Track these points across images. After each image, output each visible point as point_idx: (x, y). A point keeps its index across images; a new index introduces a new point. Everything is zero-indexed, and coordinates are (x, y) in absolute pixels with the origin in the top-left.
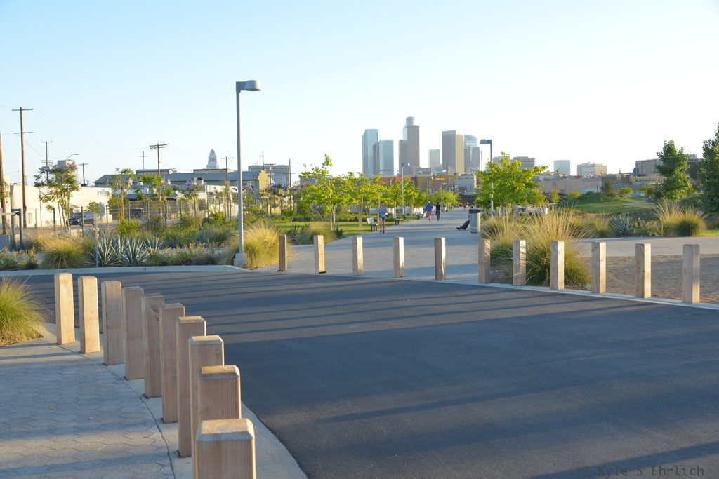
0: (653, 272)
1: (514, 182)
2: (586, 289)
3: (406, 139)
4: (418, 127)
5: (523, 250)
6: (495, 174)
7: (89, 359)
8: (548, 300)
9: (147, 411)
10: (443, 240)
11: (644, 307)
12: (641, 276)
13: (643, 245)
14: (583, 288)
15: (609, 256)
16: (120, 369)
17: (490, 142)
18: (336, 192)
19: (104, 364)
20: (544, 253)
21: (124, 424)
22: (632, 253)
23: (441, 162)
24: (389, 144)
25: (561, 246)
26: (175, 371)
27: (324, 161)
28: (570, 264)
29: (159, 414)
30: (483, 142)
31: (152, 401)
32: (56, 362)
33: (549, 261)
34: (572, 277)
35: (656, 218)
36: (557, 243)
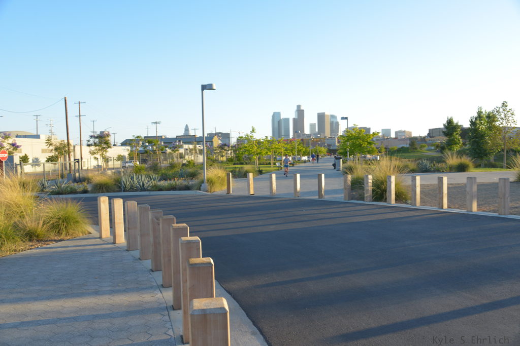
0: (448, 193)
1: (361, 142)
2: (408, 204)
3: (297, 117)
4: (303, 111)
5: (370, 181)
6: (350, 137)
7: (118, 247)
8: (389, 210)
9: (153, 280)
10: (323, 175)
11: (444, 214)
12: (441, 196)
13: (442, 178)
14: (406, 203)
15: (422, 183)
16: (136, 253)
17: (346, 118)
18: (258, 148)
19: (127, 250)
20: (382, 183)
21: (140, 288)
22: (436, 182)
23: (317, 130)
24: (287, 120)
25: (393, 178)
26: (170, 257)
27: (251, 130)
28: (398, 189)
29: (160, 282)
30: (343, 118)
31: (156, 273)
32: (99, 249)
33: (386, 187)
34: (399, 197)
35: (444, 162)
36: (390, 177)
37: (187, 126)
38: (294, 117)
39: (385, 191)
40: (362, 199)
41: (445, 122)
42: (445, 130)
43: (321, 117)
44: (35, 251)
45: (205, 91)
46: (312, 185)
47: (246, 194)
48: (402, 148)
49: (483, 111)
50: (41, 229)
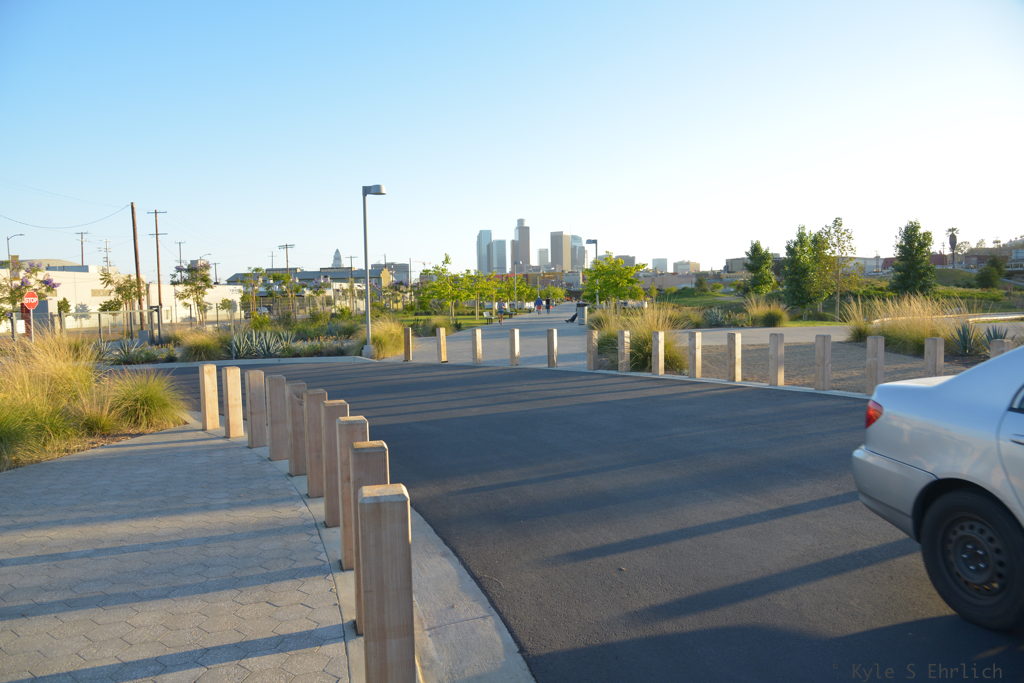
0: (743, 358)
1: (618, 279)
2: (684, 375)
3: (517, 239)
5: (627, 340)
6: (600, 271)
7: (233, 443)
8: (649, 384)
9: (293, 488)
10: (555, 331)
11: (737, 390)
12: (732, 362)
13: (734, 334)
14: (681, 374)
15: (704, 344)
16: (265, 452)
17: (595, 242)
18: (454, 288)
19: (249, 447)
20: (646, 342)
21: (273, 500)
22: (725, 342)
23: (550, 261)
24: (502, 243)
25: (661, 336)
27: (444, 260)
28: (669, 352)
29: (304, 490)
30: (589, 242)
31: (296, 480)
32: (203, 446)
33: (650, 349)
34: (671, 364)
35: (746, 312)
36: (657, 333)
37: (337, 251)
38: (513, 238)
39: (650, 355)
40: (615, 367)
41: (748, 250)
42: (749, 262)
43: (557, 239)
44: (101, 451)
45: (368, 196)
46: (538, 347)
47: (434, 360)
48: (684, 289)
49: (807, 232)
50: (106, 417)
